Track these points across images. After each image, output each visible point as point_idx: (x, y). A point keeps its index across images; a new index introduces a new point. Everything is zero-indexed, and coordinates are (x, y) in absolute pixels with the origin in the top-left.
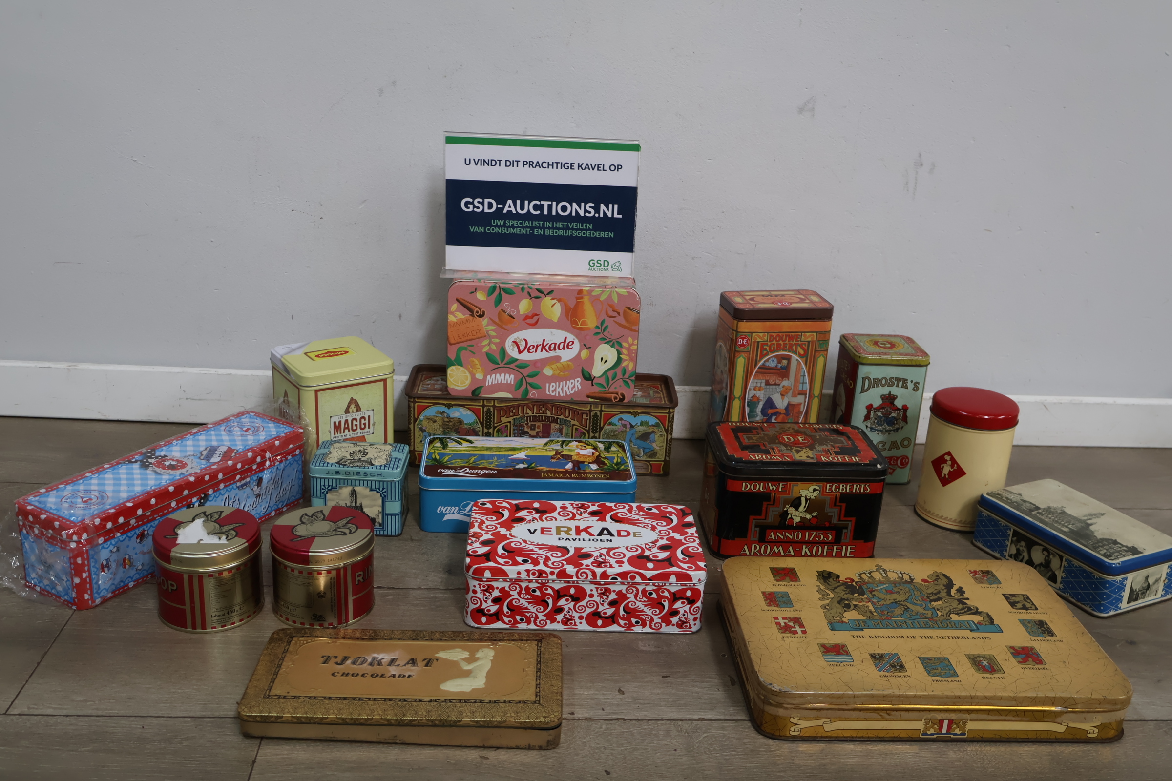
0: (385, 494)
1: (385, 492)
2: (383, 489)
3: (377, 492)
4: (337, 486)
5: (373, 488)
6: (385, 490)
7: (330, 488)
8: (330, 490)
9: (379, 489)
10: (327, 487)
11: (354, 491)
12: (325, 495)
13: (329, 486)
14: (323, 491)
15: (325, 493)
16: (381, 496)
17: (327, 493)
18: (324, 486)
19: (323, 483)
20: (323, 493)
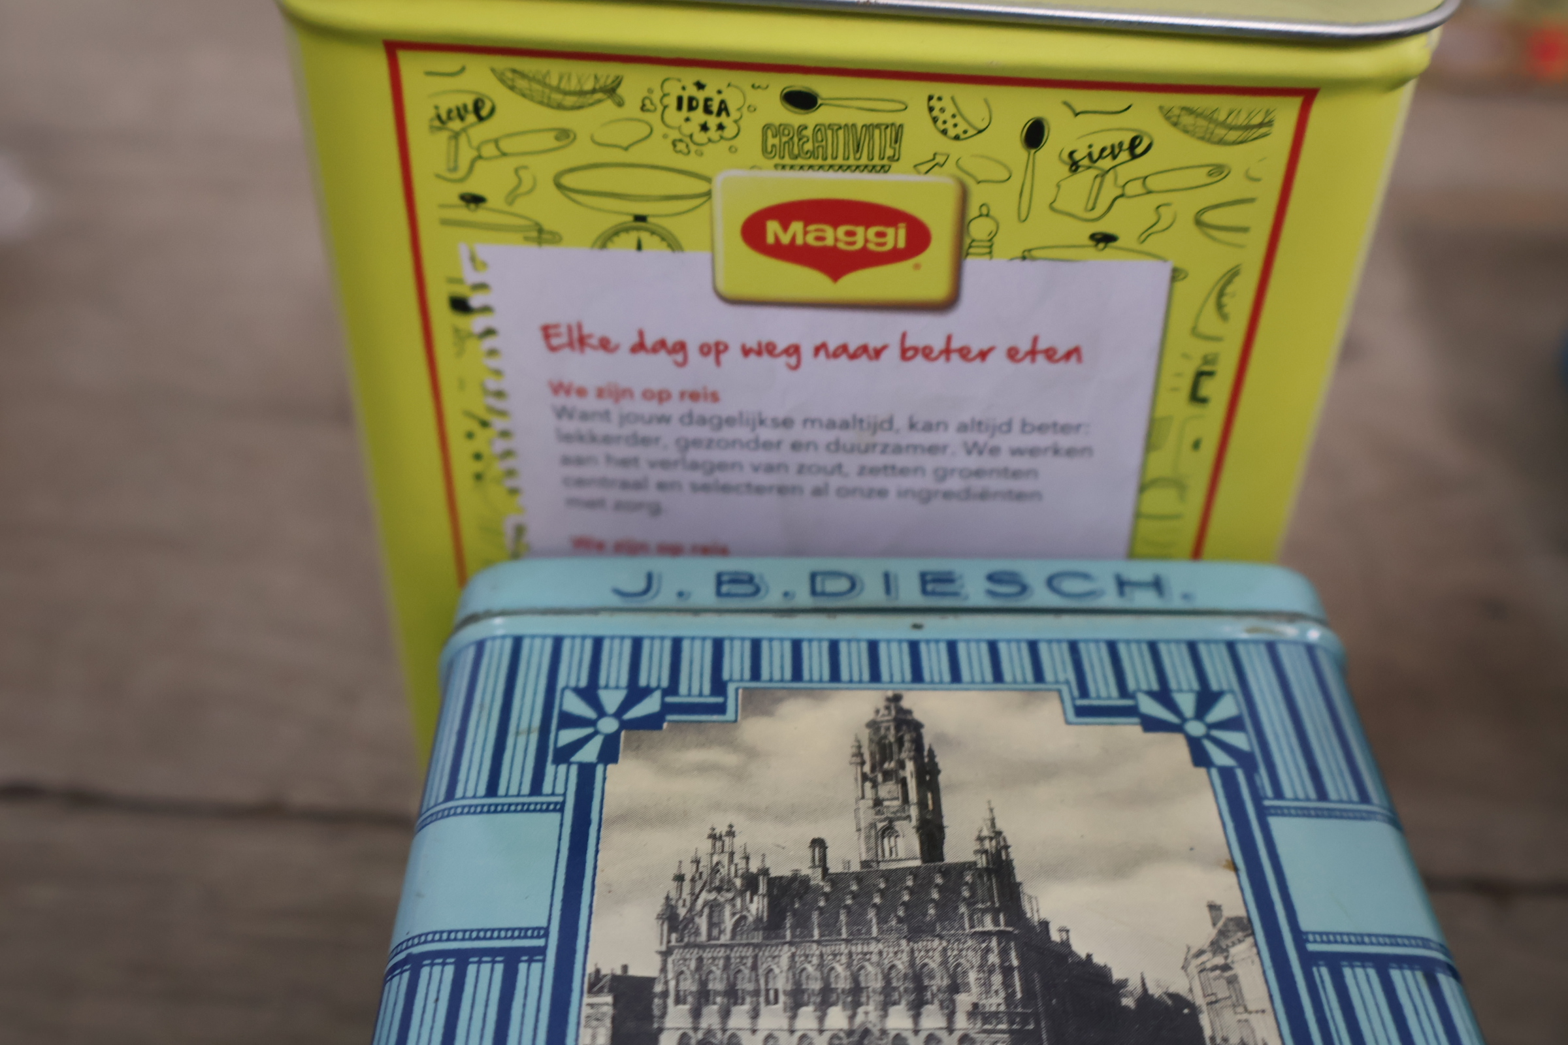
0: (1238, 740)
1: (1233, 724)
2: (1207, 698)
3: (1151, 725)
4: (719, 686)
5: (1103, 689)
6: (1225, 709)
7: (649, 706)
8: (652, 722)
9: (1163, 696)
10: (611, 699)
11: (907, 724)
12: (587, 774)
13: (636, 694)
14: (568, 736)
15: (590, 753)
16: (1200, 758)
17: (609, 754)
18: (589, 694)
19: (573, 673)
20: (564, 755)
